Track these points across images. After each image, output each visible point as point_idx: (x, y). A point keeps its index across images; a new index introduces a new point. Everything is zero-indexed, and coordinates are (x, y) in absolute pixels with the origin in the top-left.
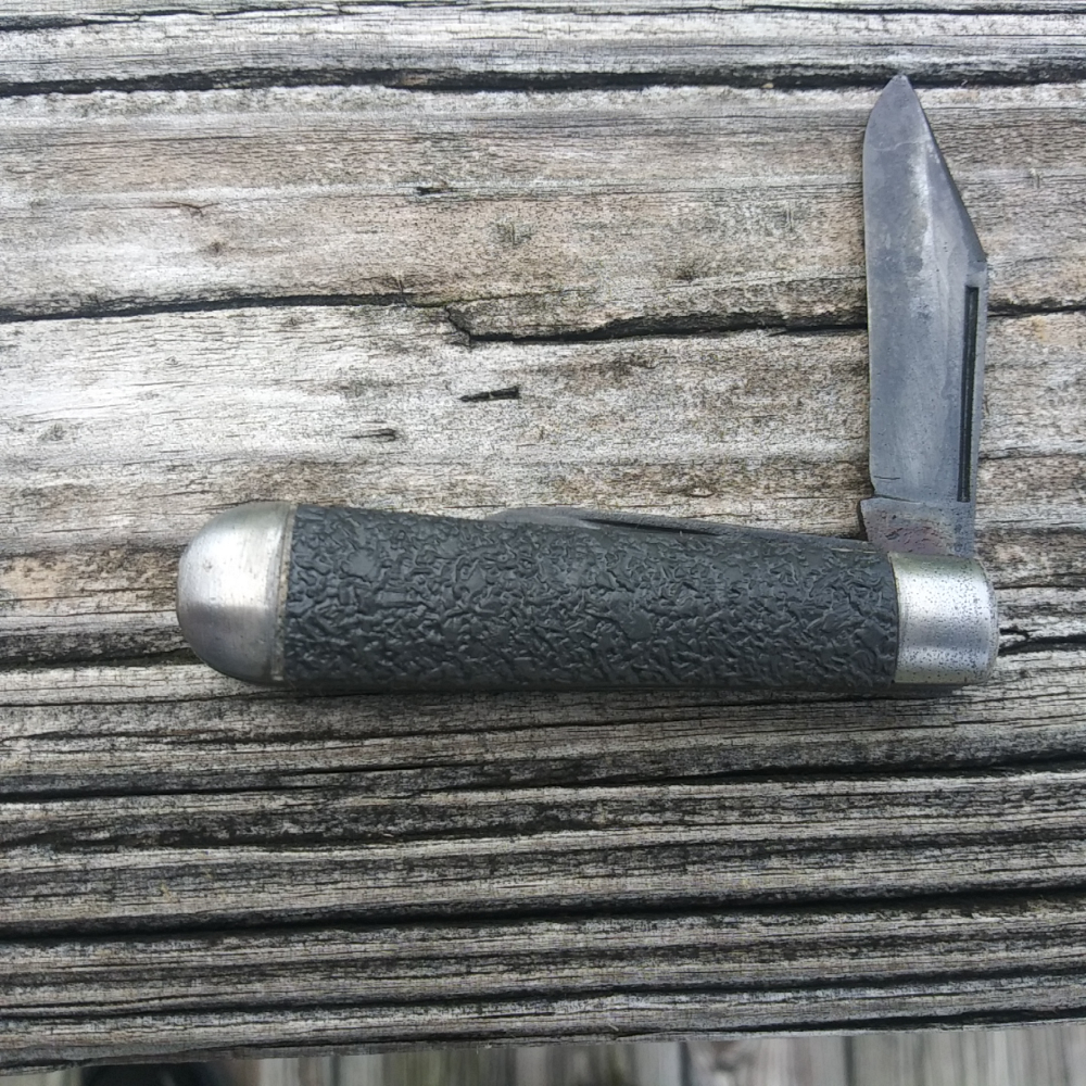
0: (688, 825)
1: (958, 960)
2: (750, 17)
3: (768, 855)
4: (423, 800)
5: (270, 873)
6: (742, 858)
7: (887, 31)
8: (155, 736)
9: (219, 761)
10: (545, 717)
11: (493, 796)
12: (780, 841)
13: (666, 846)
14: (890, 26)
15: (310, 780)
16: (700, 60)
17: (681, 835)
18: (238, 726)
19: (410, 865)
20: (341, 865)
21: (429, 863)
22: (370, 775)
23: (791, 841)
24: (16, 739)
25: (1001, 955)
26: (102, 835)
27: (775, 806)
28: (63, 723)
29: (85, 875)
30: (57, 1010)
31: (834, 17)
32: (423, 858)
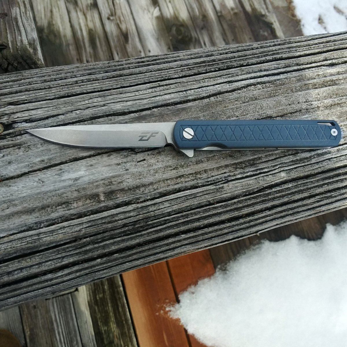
0: (188, 218)
1: (231, 230)
2: (166, 96)
3: (200, 220)
4: (148, 223)
5: (128, 240)
6: (196, 221)
7: (187, 94)
8: (104, 223)
9: (116, 224)
10: (162, 207)
11: (158, 220)
12: (201, 217)
13: (185, 221)
14: (187, 93)
15: (130, 224)
16: (160, 103)
17: (187, 220)
18: (117, 219)
19: (148, 233)
20: (138, 236)
21: (151, 232)
22: (139, 221)
23: (203, 217)
24: (82, 229)
25: (237, 228)
26: (100, 240)
27: (199, 212)
28: (90, 224)
29: (99, 247)
30: (100, 269)
31: (178, 93)
32: (150, 232)
